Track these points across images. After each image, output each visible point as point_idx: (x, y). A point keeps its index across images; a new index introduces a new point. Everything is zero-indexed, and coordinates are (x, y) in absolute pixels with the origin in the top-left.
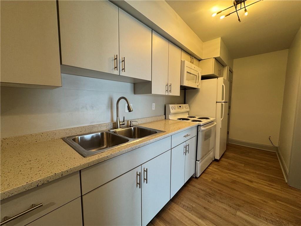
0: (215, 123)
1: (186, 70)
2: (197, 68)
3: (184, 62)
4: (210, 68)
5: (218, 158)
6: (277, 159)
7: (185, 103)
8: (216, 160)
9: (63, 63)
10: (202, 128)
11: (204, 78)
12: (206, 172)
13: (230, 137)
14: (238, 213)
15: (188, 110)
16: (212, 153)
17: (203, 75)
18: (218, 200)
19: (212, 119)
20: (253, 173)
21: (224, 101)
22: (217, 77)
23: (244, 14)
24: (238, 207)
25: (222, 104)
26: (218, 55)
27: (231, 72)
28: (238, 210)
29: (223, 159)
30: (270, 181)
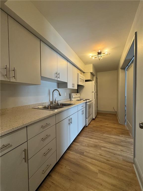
0: (92, 102)
1: (80, 77)
2: (83, 77)
3: (79, 74)
4: (89, 77)
5: (94, 118)
6: (116, 116)
7: (78, 93)
8: (93, 119)
9: (41, 76)
10: (88, 103)
11: (86, 81)
12: (90, 124)
13: (98, 109)
14: (104, 135)
15: (80, 96)
16: (91, 116)
17: (86, 79)
18: (96, 132)
19: (91, 100)
20: (108, 122)
21: (95, 91)
22: (92, 81)
23: (101, 58)
24: (104, 133)
25: (94, 93)
26: (92, 71)
27: (97, 78)
28: (104, 134)
29: (96, 118)
30: (114, 124)
